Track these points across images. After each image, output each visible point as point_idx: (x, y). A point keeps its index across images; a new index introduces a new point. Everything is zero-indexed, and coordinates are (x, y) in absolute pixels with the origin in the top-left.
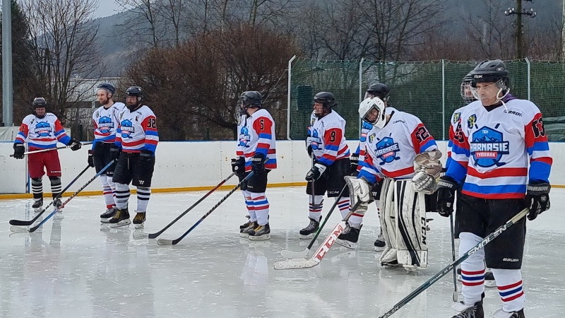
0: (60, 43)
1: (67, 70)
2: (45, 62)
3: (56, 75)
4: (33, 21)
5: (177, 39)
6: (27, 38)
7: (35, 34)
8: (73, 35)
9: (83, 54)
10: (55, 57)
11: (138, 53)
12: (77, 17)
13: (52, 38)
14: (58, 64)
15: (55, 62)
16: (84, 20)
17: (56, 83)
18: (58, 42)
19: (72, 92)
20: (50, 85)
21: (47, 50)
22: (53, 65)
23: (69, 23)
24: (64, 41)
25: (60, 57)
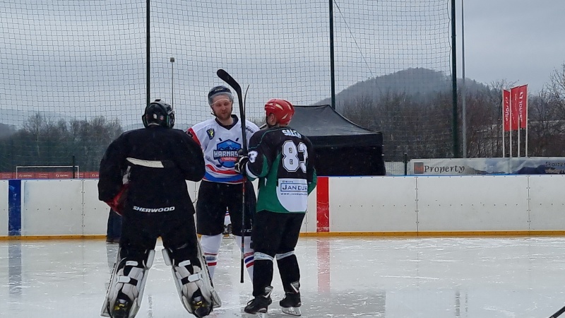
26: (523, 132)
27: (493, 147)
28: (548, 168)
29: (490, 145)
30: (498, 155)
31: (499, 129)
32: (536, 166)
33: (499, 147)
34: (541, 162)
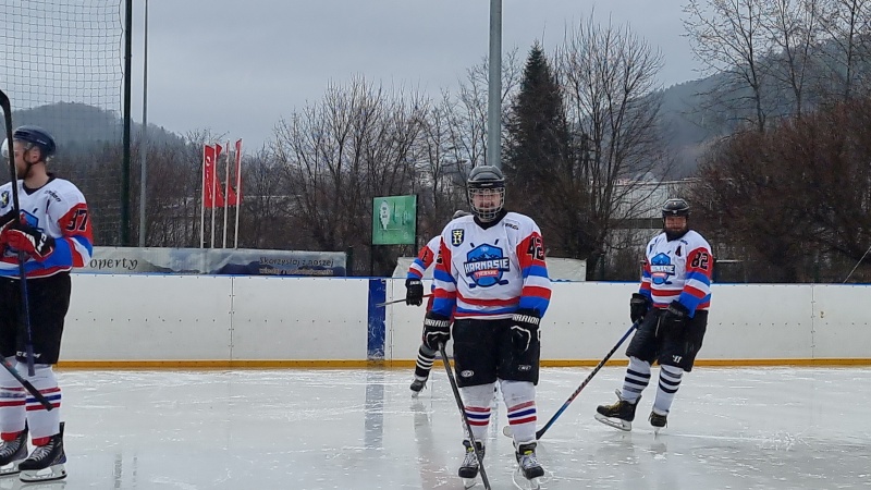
0: (601, 125)
1: (612, 169)
8: (621, 114)
12: (630, 83)
13: (590, 119)
14: (598, 159)
19: (619, 204)
23: (616, 92)
24: (608, 123)
25: (602, 147)
26: (232, 210)
27: (186, 232)
28: (263, 267)
29: (182, 228)
30: (194, 243)
31: (196, 204)
32: (246, 263)
33: (196, 231)
34: (253, 256)
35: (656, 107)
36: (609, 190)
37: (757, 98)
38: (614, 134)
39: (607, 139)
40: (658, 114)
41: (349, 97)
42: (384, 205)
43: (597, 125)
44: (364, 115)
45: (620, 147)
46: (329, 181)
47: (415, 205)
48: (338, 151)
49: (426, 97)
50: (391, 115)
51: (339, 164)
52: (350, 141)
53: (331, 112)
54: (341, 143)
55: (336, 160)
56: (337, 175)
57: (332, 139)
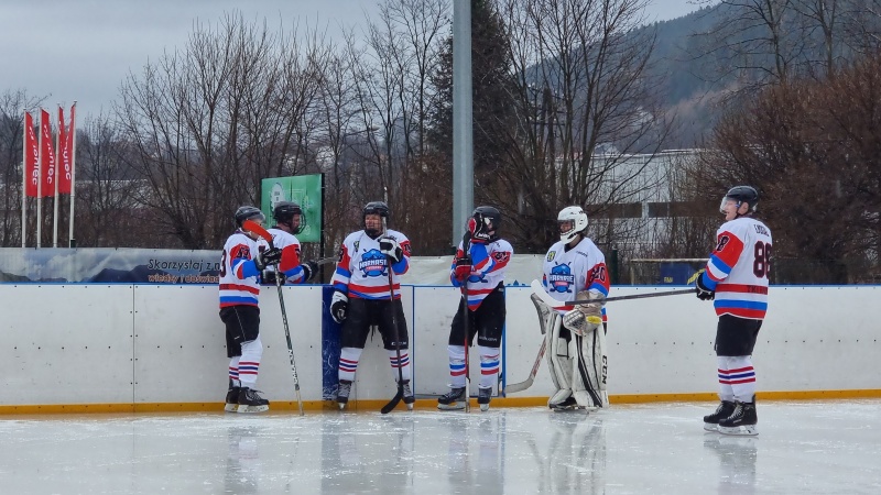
0: (573, 76)
1: (589, 135)
2: (543, 118)
3: (565, 145)
4: (517, 34)
5: (830, 61)
6: (507, 69)
7: (522, 59)
8: (600, 60)
9: (622, 100)
10: (563, 107)
11: (742, 95)
12: (610, 19)
13: (557, 66)
14: (569, 123)
15: (563, 119)
16: (624, 26)
17: (565, 164)
18: (569, 77)
19: (600, 182)
20: (553, 170)
21: (547, 94)
22: (558, 124)
23: (592, 33)
24: (582, 73)
25: (574, 107)
35: (646, 51)
36: (584, 165)
37: (775, 40)
38: (590, 91)
39: (580, 97)
40: (648, 62)
41: (222, 44)
42: (276, 188)
43: (568, 75)
44: (241, 68)
45: (600, 106)
46: (196, 157)
47: (319, 188)
48: (208, 116)
49: (327, 42)
50: (281, 67)
51: (210, 135)
52: (223, 103)
53: (196, 63)
54: (212, 107)
55: (205, 128)
56: (206, 150)
57: (201, 101)
